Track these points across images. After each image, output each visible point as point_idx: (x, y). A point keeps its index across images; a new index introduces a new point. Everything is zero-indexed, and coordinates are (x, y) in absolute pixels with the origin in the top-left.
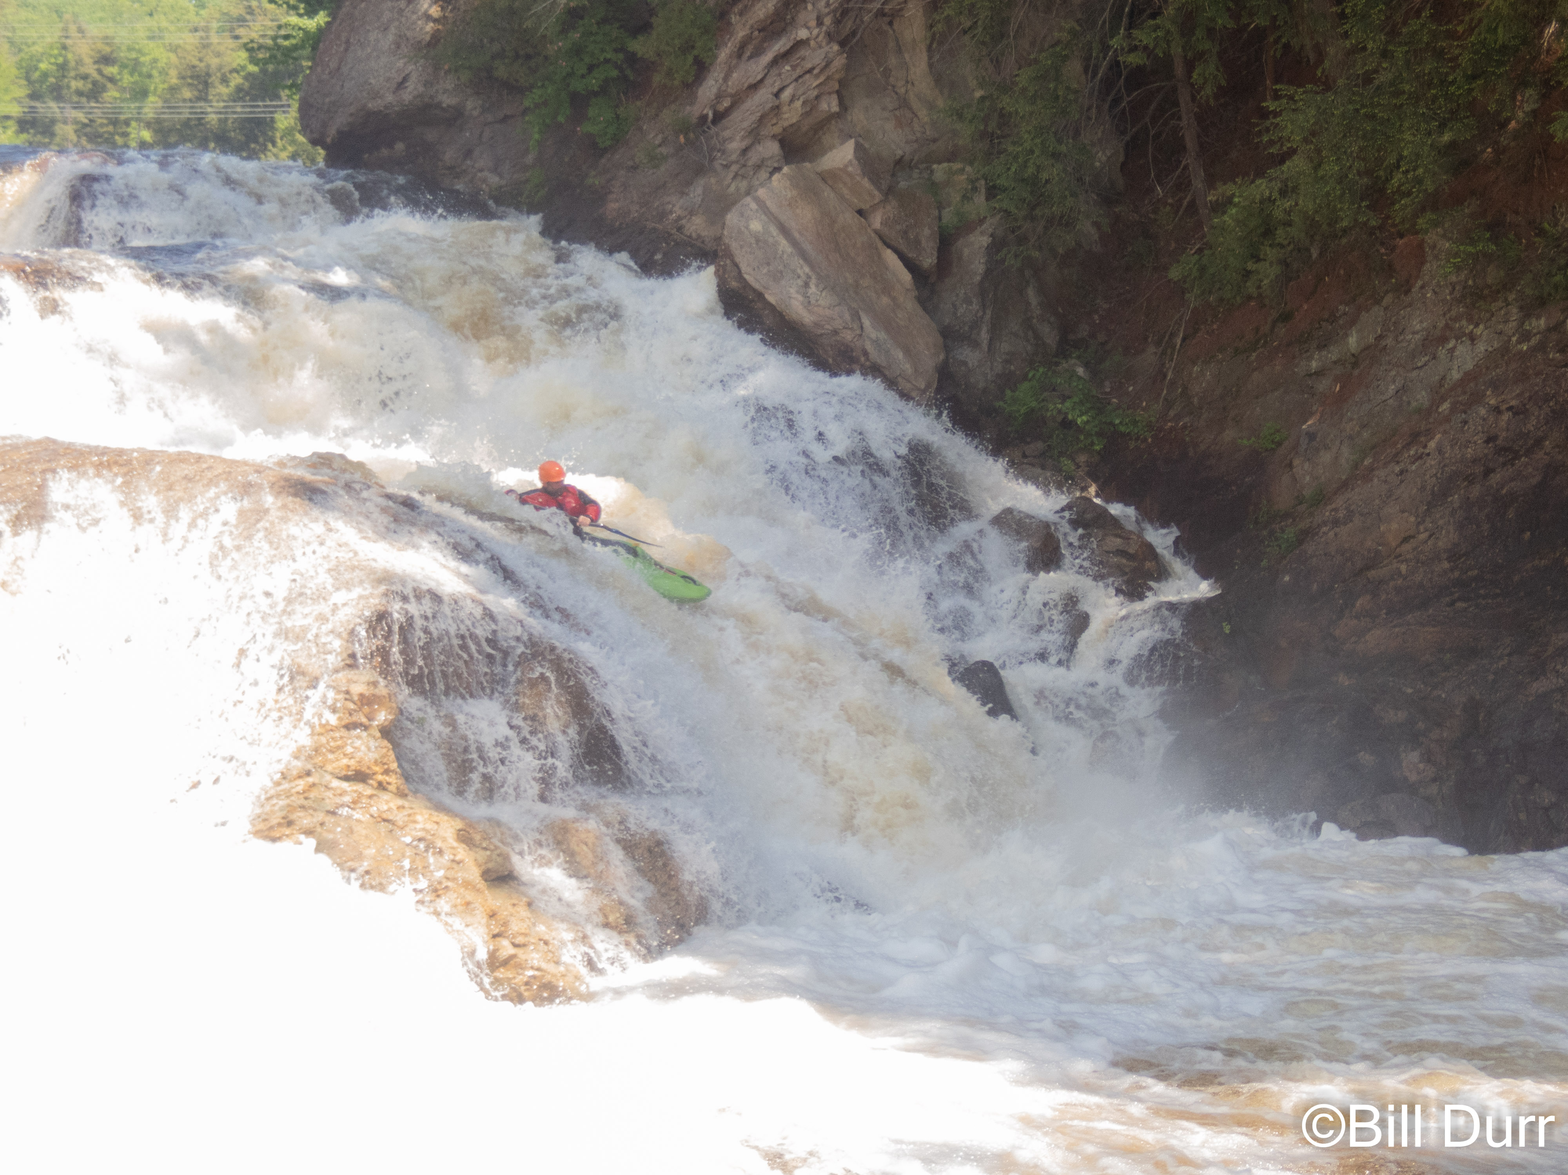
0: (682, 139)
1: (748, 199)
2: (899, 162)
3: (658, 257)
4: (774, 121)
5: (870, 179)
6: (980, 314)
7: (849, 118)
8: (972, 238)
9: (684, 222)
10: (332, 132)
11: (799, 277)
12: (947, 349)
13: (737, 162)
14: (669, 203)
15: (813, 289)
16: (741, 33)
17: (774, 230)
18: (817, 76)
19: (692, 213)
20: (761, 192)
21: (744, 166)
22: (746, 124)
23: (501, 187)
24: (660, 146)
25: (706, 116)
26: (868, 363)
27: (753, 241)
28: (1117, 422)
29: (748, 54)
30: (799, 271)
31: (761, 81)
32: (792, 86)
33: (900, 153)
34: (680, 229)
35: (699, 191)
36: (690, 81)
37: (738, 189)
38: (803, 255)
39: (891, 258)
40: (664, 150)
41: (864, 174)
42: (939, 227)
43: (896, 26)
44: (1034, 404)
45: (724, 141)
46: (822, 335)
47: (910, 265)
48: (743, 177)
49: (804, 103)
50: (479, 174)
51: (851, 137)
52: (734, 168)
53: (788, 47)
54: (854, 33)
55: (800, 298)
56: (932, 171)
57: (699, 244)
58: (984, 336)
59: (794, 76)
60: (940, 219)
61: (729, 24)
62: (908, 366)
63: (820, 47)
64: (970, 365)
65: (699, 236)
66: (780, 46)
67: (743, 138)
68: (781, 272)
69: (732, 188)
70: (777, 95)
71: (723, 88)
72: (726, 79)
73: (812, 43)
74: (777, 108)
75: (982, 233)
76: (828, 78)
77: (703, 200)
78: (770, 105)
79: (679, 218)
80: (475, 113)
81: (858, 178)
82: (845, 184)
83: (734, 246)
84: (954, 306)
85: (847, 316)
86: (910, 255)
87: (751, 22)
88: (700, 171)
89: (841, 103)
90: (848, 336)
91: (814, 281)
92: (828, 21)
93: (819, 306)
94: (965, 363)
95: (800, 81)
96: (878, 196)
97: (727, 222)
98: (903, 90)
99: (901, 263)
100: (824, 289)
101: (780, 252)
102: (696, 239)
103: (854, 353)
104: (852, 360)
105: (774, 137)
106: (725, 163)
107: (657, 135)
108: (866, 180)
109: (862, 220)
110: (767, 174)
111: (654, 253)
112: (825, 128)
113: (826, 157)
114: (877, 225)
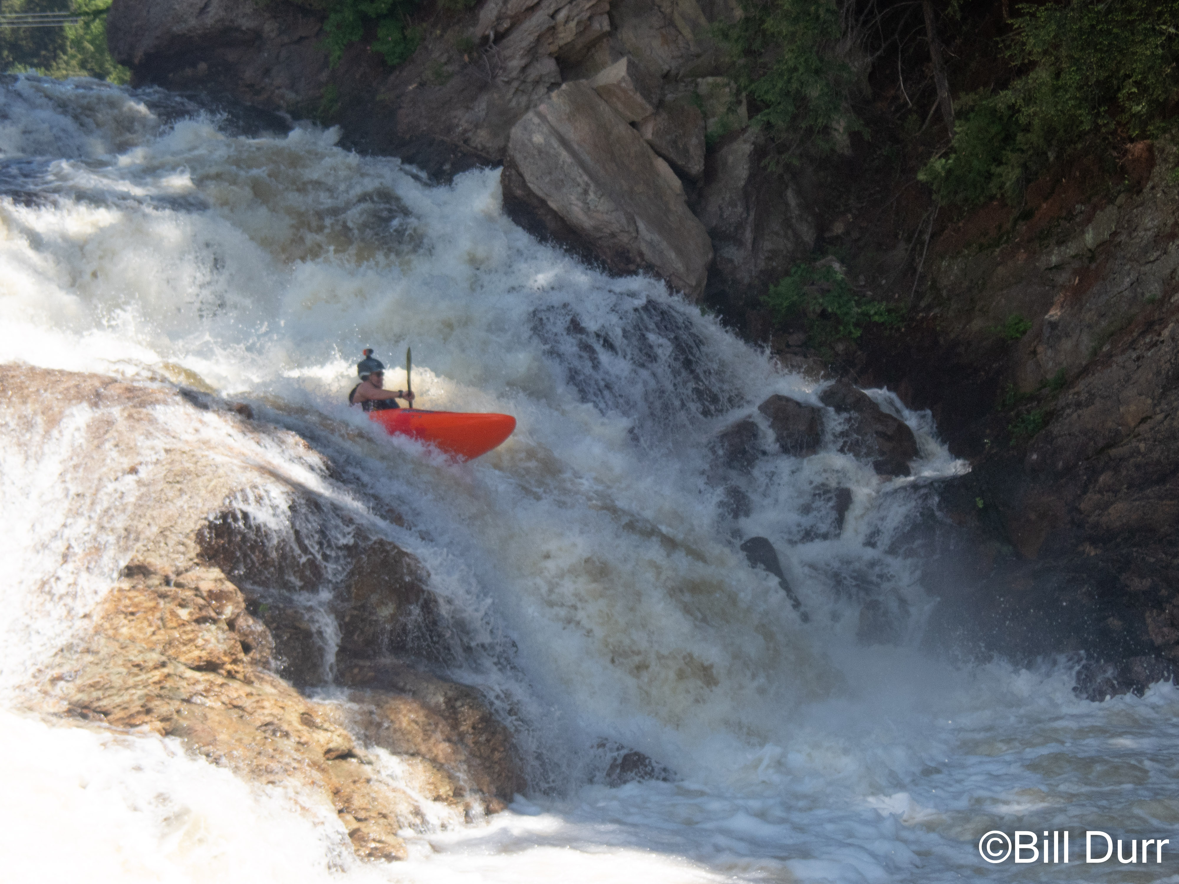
0: (466, 58)
1: (530, 115)
2: (666, 76)
3: (446, 167)
4: (550, 40)
5: (642, 94)
6: (745, 215)
7: (619, 37)
8: (735, 146)
9: (470, 134)
10: (139, 55)
11: (579, 185)
12: (715, 249)
13: (517, 79)
14: (455, 117)
15: (592, 196)
17: (555, 143)
19: (477, 126)
20: (542, 108)
21: (524, 82)
22: (524, 44)
23: (298, 103)
24: (446, 64)
25: (488, 36)
26: (644, 263)
27: (535, 152)
28: (872, 312)
30: (579, 179)
31: (539, 3)
32: (567, 7)
33: (666, 68)
34: (466, 141)
35: (484, 105)
36: (472, 4)
37: (518, 104)
38: (582, 164)
39: (662, 166)
40: (450, 68)
41: (636, 89)
42: (706, 136)
44: (795, 298)
45: (505, 60)
46: (600, 238)
47: (680, 172)
48: (523, 91)
49: (578, 23)
50: (277, 91)
51: (622, 54)
52: (515, 84)
55: (580, 204)
56: (697, 85)
57: (484, 153)
58: (748, 235)
60: (706, 128)
62: (681, 265)
64: (736, 263)
65: (484, 148)
67: (522, 57)
68: (562, 181)
69: (514, 103)
70: (553, 16)
71: (503, 11)
72: (505, 2)
74: (553, 29)
75: (745, 141)
76: (600, 1)
77: (487, 114)
78: (547, 26)
79: (465, 131)
80: (273, 35)
81: (631, 93)
82: (619, 98)
83: (518, 157)
84: (721, 208)
85: (624, 221)
86: (680, 163)
88: (484, 87)
89: (612, 23)
90: (625, 239)
91: (592, 188)
93: (598, 211)
94: (731, 261)
95: (574, 3)
96: (650, 109)
97: (512, 136)
98: (668, 10)
99: (671, 171)
100: (602, 196)
101: (561, 162)
102: (482, 151)
103: (631, 255)
104: (629, 261)
105: (550, 55)
106: (506, 79)
107: (442, 54)
108: (638, 94)
109: (635, 131)
110: (546, 90)
111: (442, 164)
112: (597, 46)
113: (600, 75)
114: (649, 135)
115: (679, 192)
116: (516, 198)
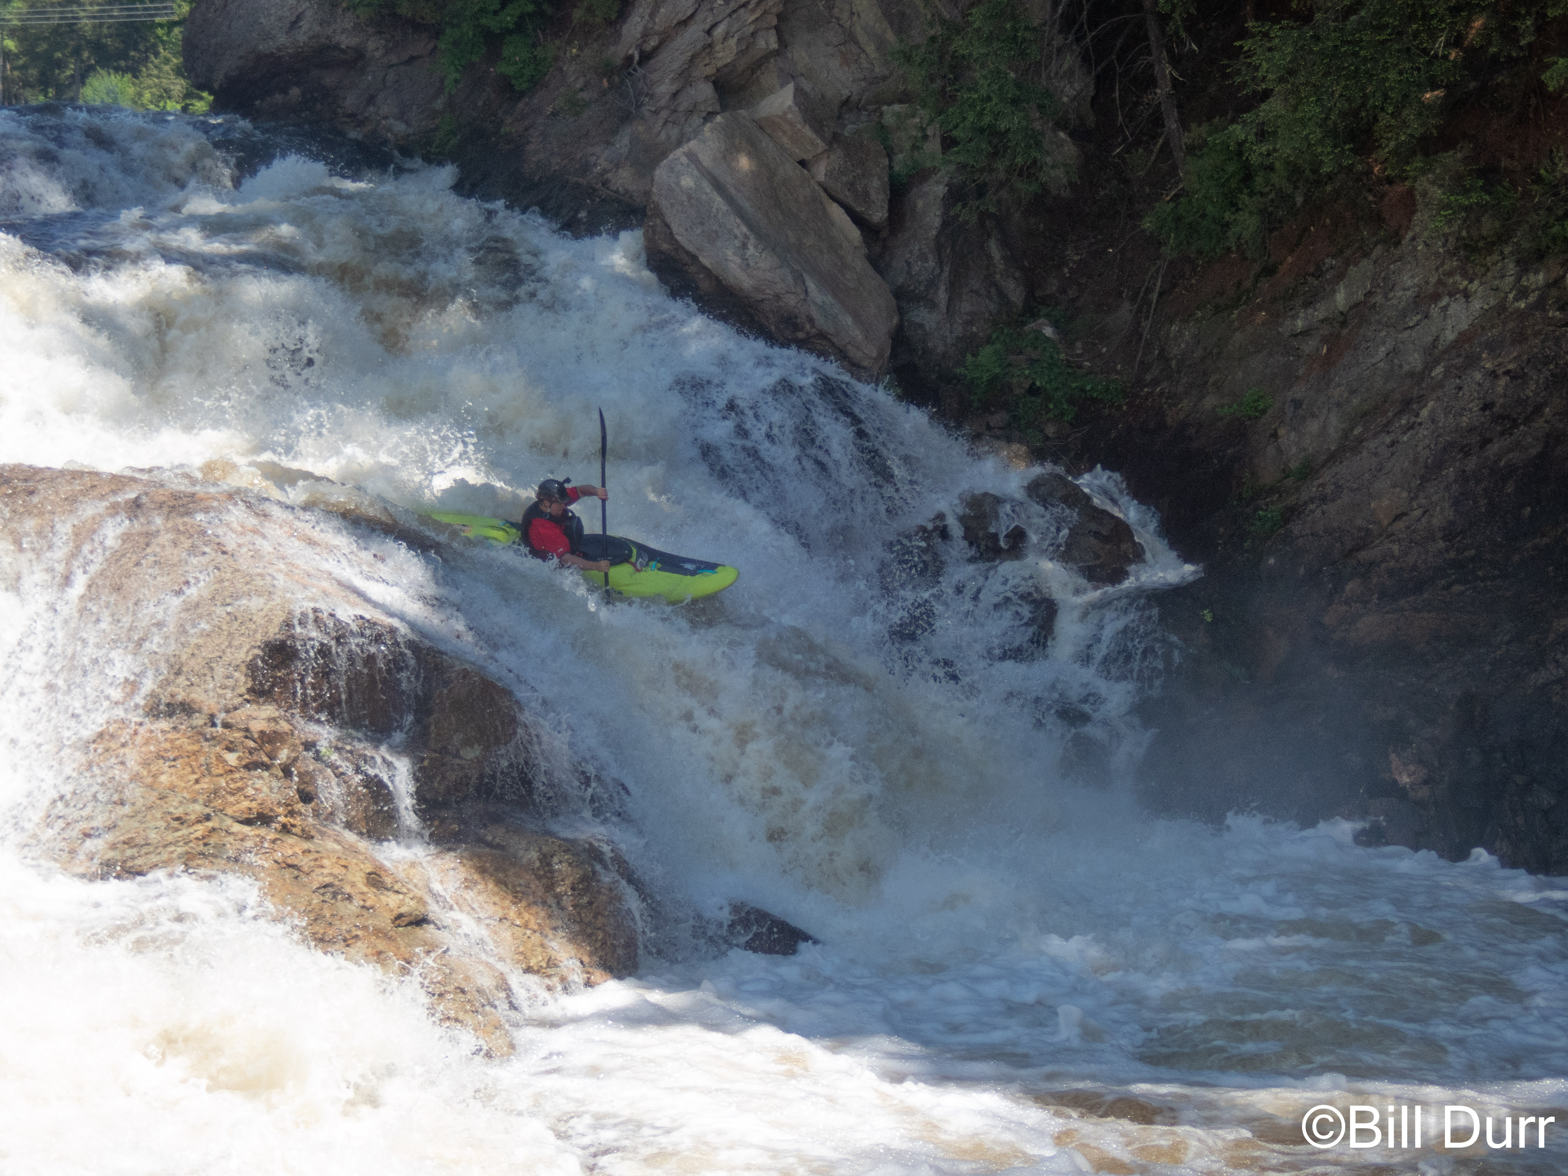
0: (605, 83)
1: (679, 151)
2: (846, 103)
3: (582, 215)
4: (707, 61)
5: (812, 127)
6: (937, 271)
7: (789, 55)
8: (926, 188)
9: (609, 175)
10: (219, 77)
11: (736, 237)
12: (901, 312)
13: (667, 107)
14: (593, 154)
15: (751, 250)
17: (707, 187)
18: (753, 11)
19: (617, 166)
20: (693, 144)
21: (675, 111)
22: (676, 66)
23: (409, 135)
24: (581, 90)
25: (632, 57)
26: (814, 331)
27: (684, 198)
28: (1089, 387)
30: (736, 231)
31: (692, 16)
32: (725, 22)
33: (846, 93)
34: (605, 183)
35: (626, 140)
36: (613, 18)
37: (668, 137)
38: (739, 212)
39: (836, 212)
40: (585, 95)
41: (805, 121)
42: (891, 177)
44: (998, 370)
45: (652, 85)
46: (762, 301)
47: (858, 220)
48: (674, 123)
49: (739, 41)
50: (383, 122)
51: (791, 80)
52: (664, 114)
55: (738, 260)
56: (881, 114)
57: (627, 199)
58: (942, 296)
59: (728, 11)
60: (891, 168)
62: (858, 333)
64: (928, 329)
65: (627, 191)
67: (673, 80)
68: (716, 232)
69: (663, 136)
70: (709, 32)
71: (650, 25)
72: (652, 15)
74: (709, 47)
75: (938, 183)
76: (765, 12)
77: (630, 151)
78: (702, 43)
79: (605, 171)
80: (378, 54)
81: (799, 126)
82: (784, 132)
83: (664, 203)
84: (908, 264)
85: (790, 279)
86: (858, 209)
88: (626, 118)
89: (781, 40)
90: (791, 301)
91: (752, 240)
93: (759, 268)
94: (922, 326)
95: (734, 16)
96: (821, 145)
97: (656, 178)
98: (848, 23)
99: (848, 219)
100: (763, 250)
101: (714, 210)
102: (623, 195)
103: (799, 320)
104: (797, 328)
105: (707, 78)
106: (653, 108)
107: (577, 78)
108: (808, 128)
109: (805, 171)
110: (700, 121)
111: (577, 211)
112: (763, 68)
113: (763, 103)
114: (821, 177)
115: (857, 243)
116: (661, 252)
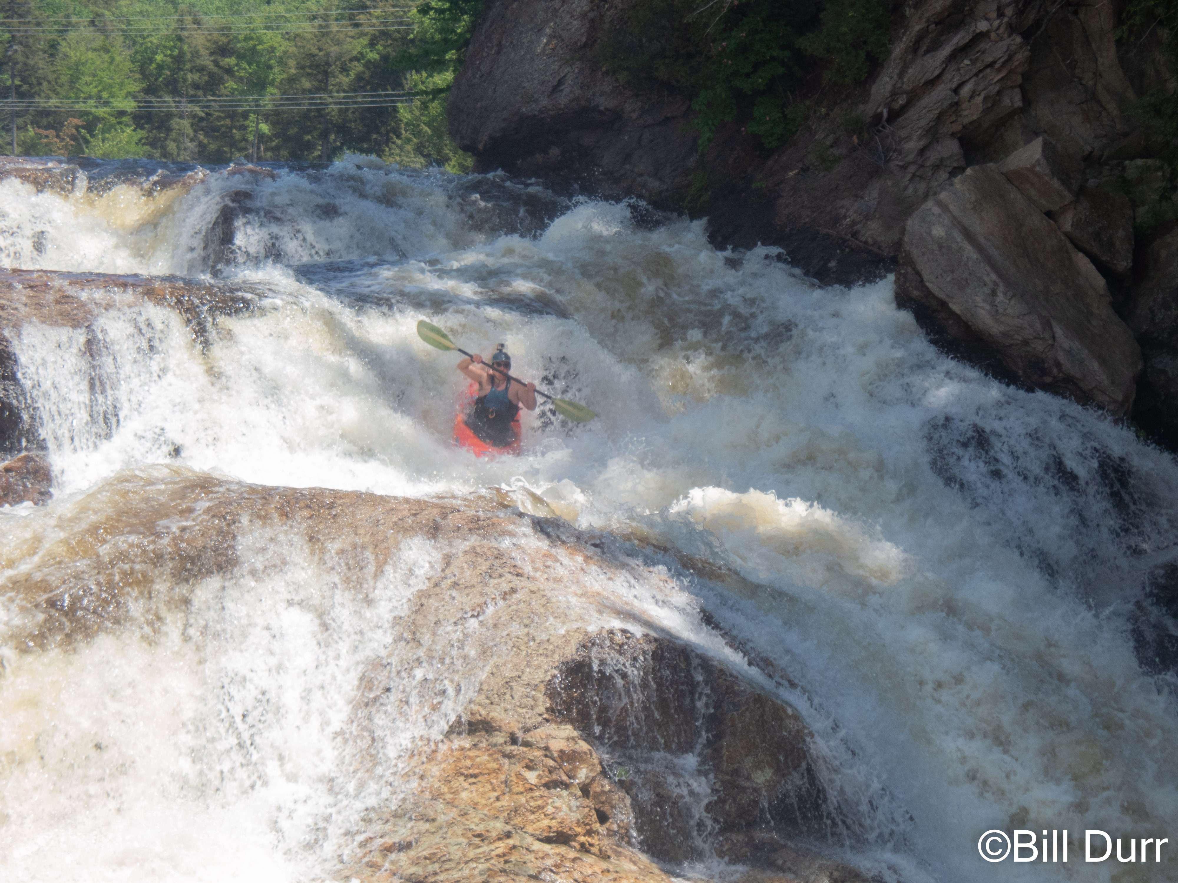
0: (855, 139)
1: (930, 204)
2: (1088, 158)
3: (832, 264)
4: (953, 118)
5: (1060, 179)
7: (1033, 113)
9: (859, 227)
10: (483, 139)
11: (985, 285)
12: (1145, 357)
13: (914, 163)
14: (842, 207)
15: (1001, 297)
16: (916, 27)
17: (958, 237)
18: (999, 70)
19: (868, 217)
20: (944, 196)
21: (922, 166)
22: (923, 123)
23: (662, 192)
24: (831, 146)
25: (881, 115)
27: (935, 247)
29: (924, 48)
30: (986, 278)
31: (939, 76)
32: (972, 81)
33: (1088, 148)
34: (854, 235)
35: (875, 194)
36: (863, 78)
37: (916, 191)
38: (990, 261)
39: (1083, 262)
40: (836, 151)
41: (1053, 174)
42: (1135, 228)
43: (1081, 16)
45: (900, 141)
46: (1010, 346)
47: (1103, 269)
48: (921, 177)
49: (985, 98)
50: (639, 179)
51: (1037, 134)
52: (912, 169)
53: (967, 40)
54: (1037, 24)
55: (988, 307)
56: (1124, 168)
57: (875, 250)
59: (975, 71)
60: (1134, 219)
61: (903, 17)
62: (1104, 377)
63: (1001, 39)
64: (1170, 374)
65: (875, 242)
66: (959, 39)
67: (920, 138)
68: (966, 280)
69: (910, 191)
70: (956, 91)
71: (899, 85)
72: (901, 75)
73: (993, 35)
74: (956, 105)
76: (1010, 72)
77: (879, 204)
78: (949, 102)
79: (854, 223)
80: (634, 116)
81: (1047, 178)
82: (1033, 184)
83: (915, 252)
84: (1152, 311)
85: (1038, 326)
86: (1104, 259)
87: (927, 15)
88: (876, 172)
89: (1025, 98)
90: (1039, 346)
91: (1001, 288)
92: (1009, 12)
93: (1007, 315)
94: (1164, 372)
95: (981, 75)
96: (1069, 197)
97: (908, 228)
98: (1091, 83)
99: (1094, 268)
100: (1012, 297)
101: (964, 258)
102: (872, 245)
103: (1046, 365)
104: (1044, 372)
105: (953, 135)
106: (901, 164)
107: (827, 135)
108: (1055, 180)
109: (1052, 222)
110: (947, 175)
111: (828, 261)
112: (1007, 124)
113: (1011, 157)
114: (1068, 227)
115: (1102, 292)
